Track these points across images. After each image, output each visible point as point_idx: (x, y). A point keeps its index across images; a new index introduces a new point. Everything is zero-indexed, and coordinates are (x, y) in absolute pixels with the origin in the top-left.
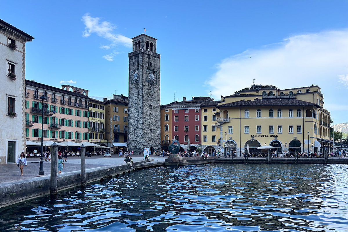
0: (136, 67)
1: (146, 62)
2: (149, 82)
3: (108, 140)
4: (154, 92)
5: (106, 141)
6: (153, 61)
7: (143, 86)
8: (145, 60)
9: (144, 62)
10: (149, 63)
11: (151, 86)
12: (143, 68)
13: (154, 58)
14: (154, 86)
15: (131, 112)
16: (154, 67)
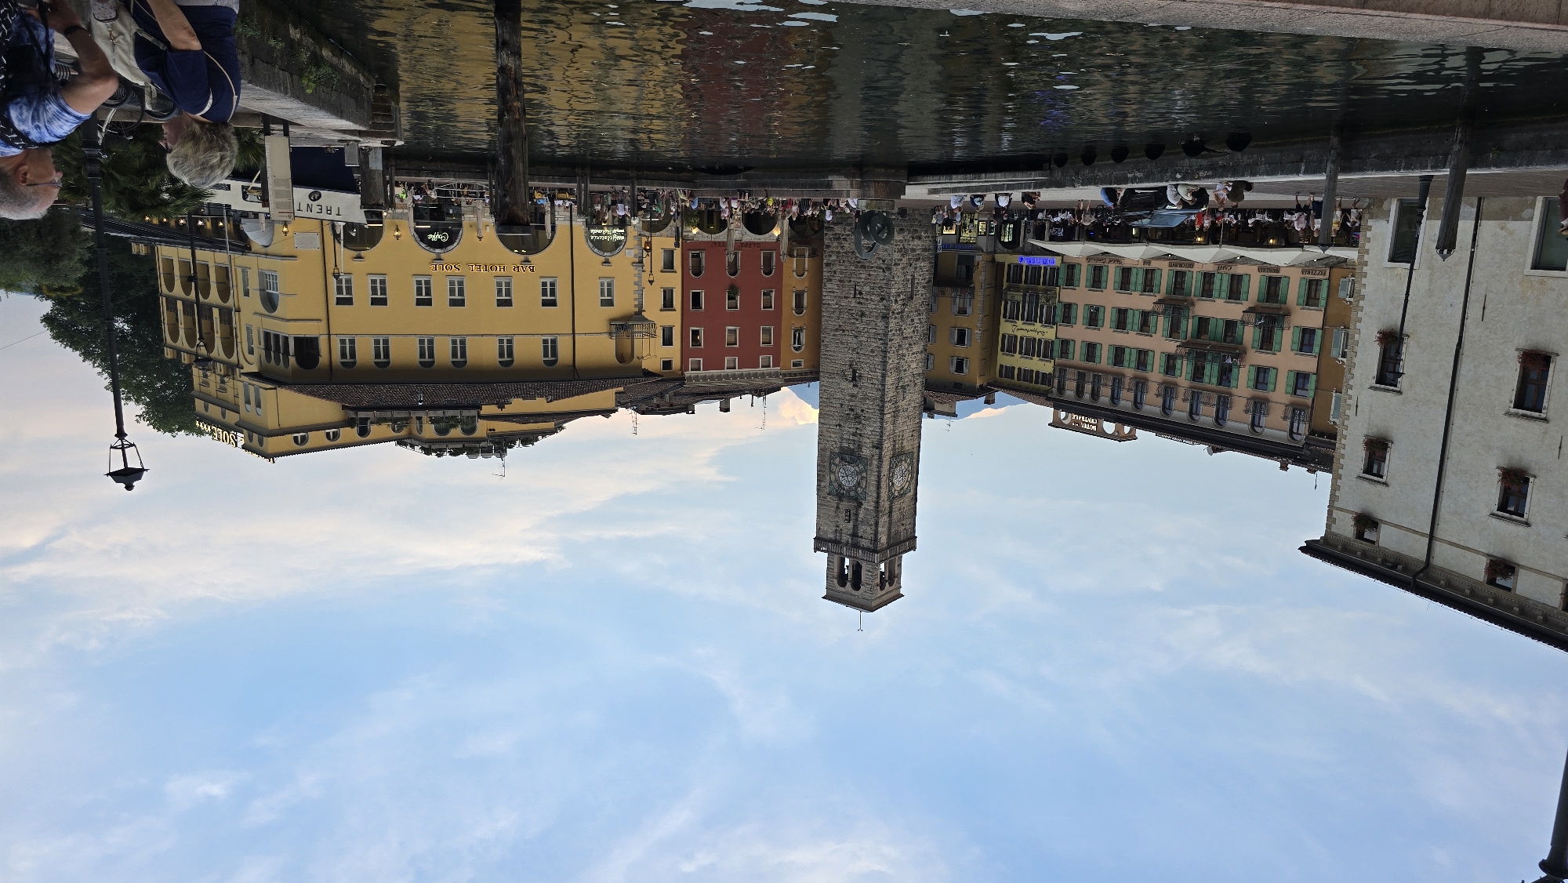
0: (897, 505)
1: (864, 522)
2: (859, 457)
3: (993, 260)
4: (840, 426)
5: (999, 258)
6: (841, 527)
7: (879, 446)
8: (870, 531)
9: (872, 522)
10: (857, 520)
11: (851, 447)
12: (877, 503)
13: (838, 538)
14: (841, 447)
15: (919, 356)
16: (838, 508)
